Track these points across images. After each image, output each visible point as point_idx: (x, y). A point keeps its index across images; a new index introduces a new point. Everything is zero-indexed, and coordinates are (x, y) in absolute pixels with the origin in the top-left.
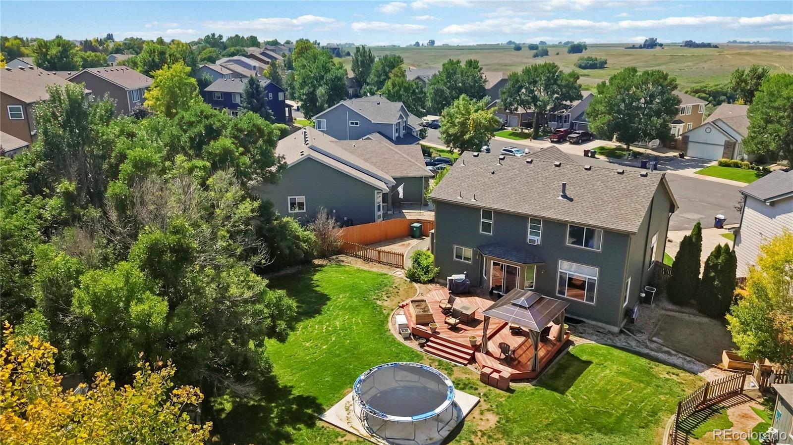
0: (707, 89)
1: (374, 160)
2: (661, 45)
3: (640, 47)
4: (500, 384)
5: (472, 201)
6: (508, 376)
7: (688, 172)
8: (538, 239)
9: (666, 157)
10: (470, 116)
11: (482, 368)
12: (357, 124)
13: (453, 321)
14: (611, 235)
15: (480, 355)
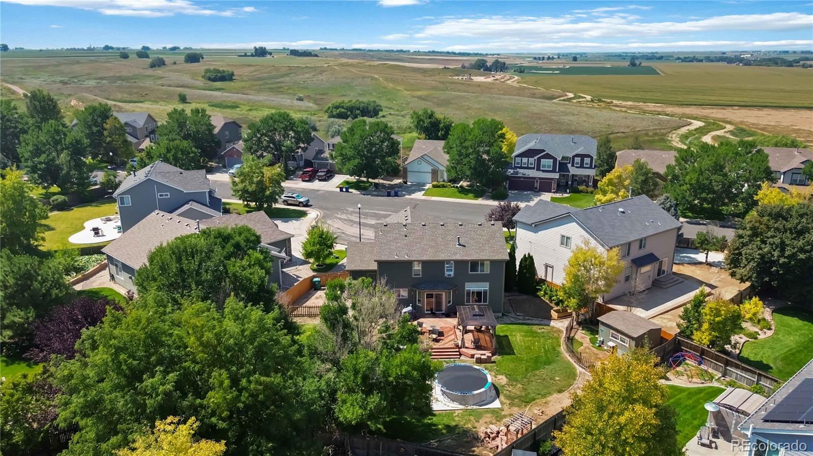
0: (344, 105)
2: (270, 54)
3: (252, 55)
4: (488, 361)
5: (406, 258)
6: (490, 355)
7: (419, 195)
8: (452, 273)
9: (396, 184)
10: (264, 174)
11: (472, 356)
12: (167, 195)
13: (434, 336)
14: (493, 262)
15: (463, 350)
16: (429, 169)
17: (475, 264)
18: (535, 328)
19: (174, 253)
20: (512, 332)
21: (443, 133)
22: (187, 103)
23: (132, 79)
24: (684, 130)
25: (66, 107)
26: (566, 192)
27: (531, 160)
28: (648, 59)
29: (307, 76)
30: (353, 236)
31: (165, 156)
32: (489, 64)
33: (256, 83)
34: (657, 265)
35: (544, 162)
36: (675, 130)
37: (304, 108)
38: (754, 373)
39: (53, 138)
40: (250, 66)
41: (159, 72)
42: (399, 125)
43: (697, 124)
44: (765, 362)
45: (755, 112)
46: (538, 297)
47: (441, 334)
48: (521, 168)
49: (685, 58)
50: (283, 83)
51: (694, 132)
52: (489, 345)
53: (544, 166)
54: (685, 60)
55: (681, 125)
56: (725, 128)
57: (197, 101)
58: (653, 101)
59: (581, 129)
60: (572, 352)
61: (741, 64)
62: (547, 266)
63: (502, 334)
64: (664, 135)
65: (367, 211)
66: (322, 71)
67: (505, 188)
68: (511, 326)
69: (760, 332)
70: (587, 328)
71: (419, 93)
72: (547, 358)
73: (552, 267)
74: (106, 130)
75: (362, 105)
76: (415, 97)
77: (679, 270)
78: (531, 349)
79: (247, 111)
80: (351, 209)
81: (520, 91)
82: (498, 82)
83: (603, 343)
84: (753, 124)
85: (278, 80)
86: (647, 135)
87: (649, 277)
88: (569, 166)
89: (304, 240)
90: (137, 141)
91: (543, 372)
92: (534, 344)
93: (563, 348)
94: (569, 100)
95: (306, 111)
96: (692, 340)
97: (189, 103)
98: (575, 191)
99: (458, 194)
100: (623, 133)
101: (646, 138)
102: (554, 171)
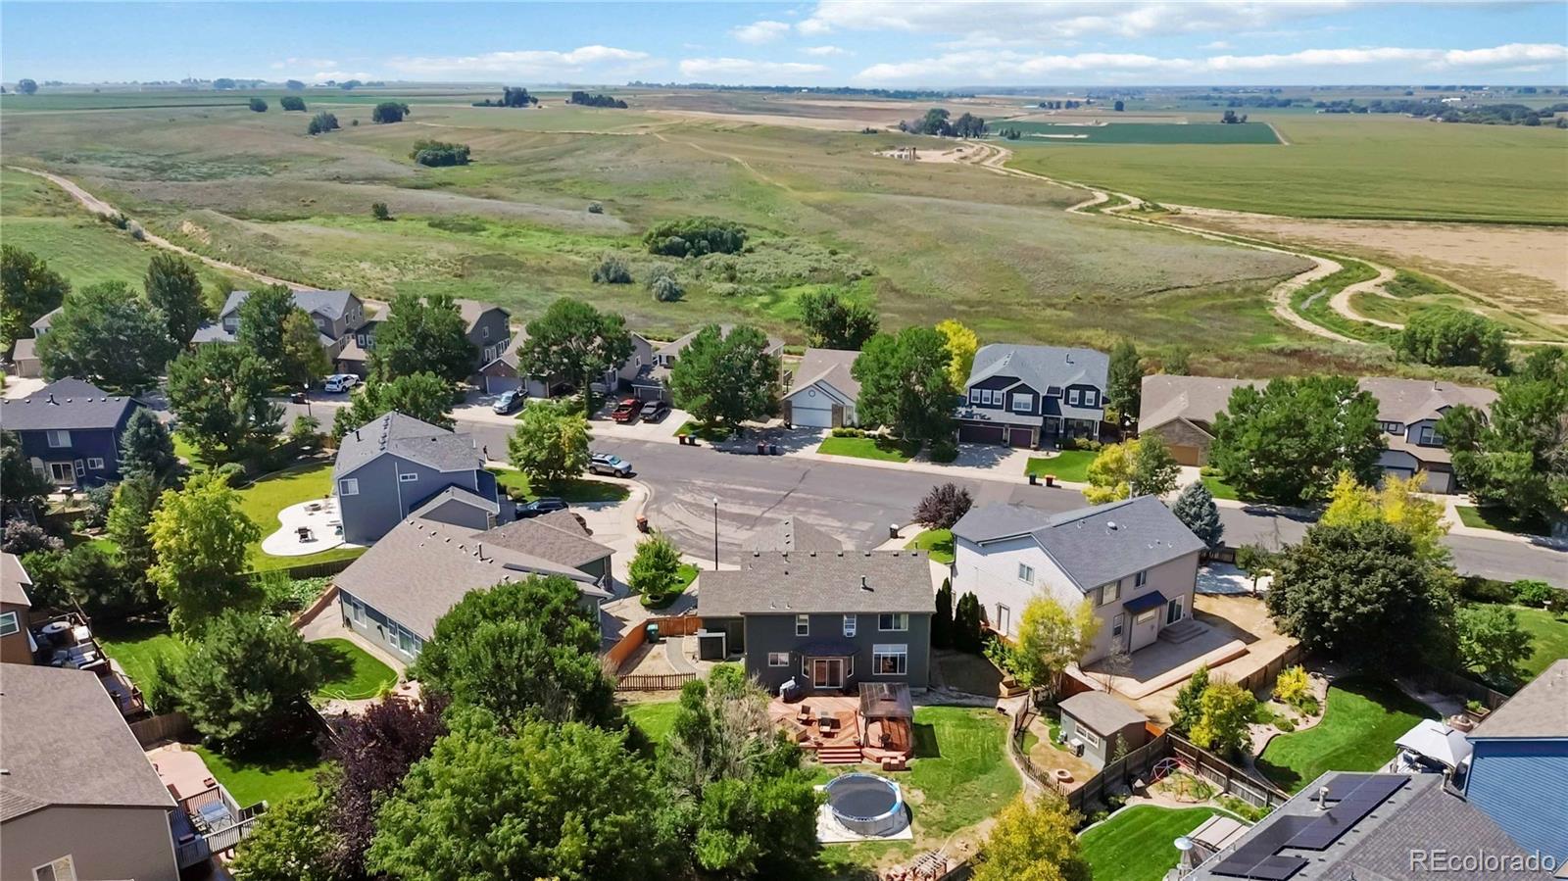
0: (680, 229)
1: (538, 550)
2: (535, 101)
3: (500, 104)
4: (901, 767)
5: (787, 610)
6: (904, 758)
7: (809, 452)
8: (853, 631)
9: (772, 429)
10: (560, 432)
11: (879, 760)
12: (414, 477)
13: (826, 729)
14: (914, 617)
15: (866, 750)
16: (828, 404)
17: (886, 619)
18: (973, 712)
19: (487, 643)
20: (938, 719)
21: (852, 331)
22: (388, 219)
23: (279, 161)
24: (1300, 282)
25: (174, 236)
26: (1054, 449)
27: (998, 394)
28: (1260, 106)
29: (607, 155)
30: (705, 538)
31: (399, 400)
32: (951, 121)
33: (510, 169)
34: (1166, 608)
35: (1018, 397)
36: (1285, 281)
37: (603, 231)
38: (1264, 790)
39: (218, 367)
40: (498, 131)
41: (326, 143)
42: (779, 270)
43: (1327, 267)
44: (1293, 769)
45: (1446, 235)
46: (985, 658)
47: (835, 724)
48: (980, 406)
49: (1334, 104)
50: (563, 170)
51: (1319, 285)
52: (904, 741)
53: (1018, 405)
54: (1334, 108)
55: (1296, 270)
56: (1378, 275)
57: (407, 215)
58: (1255, 209)
59: (1111, 280)
60: (1019, 752)
61: (1439, 119)
62: (1000, 608)
63: (924, 723)
64: (1263, 291)
65: (726, 486)
66: (636, 145)
67: (954, 441)
68: (939, 709)
69: (1300, 720)
70: (1048, 712)
71: (818, 196)
72: (985, 762)
73: (1008, 609)
74: (285, 331)
75: (712, 230)
76: (810, 206)
77: (1210, 607)
78: (963, 748)
79: (500, 237)
80: (699, 482)
81: (1004, 191)
82: (967, 163)
83: (1066, 739)
84: (1435, 263)
85: (553, 164)
86: (1231, 291)
87: (1152, 627)
88: (1061, 402)
89: (632, 560)
90: (334, 342)
91: (976, 785)
92: (968, 739)
93: (1008, 748)
94: (1096, 209)
95: (608, 237)
96: (1187, 738)
97: (392, 219)
98: (1070, 446)
99: (875, 450)
100: (1187, 287)
101: (1229, 300)
102: (1034, 413)
